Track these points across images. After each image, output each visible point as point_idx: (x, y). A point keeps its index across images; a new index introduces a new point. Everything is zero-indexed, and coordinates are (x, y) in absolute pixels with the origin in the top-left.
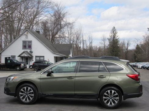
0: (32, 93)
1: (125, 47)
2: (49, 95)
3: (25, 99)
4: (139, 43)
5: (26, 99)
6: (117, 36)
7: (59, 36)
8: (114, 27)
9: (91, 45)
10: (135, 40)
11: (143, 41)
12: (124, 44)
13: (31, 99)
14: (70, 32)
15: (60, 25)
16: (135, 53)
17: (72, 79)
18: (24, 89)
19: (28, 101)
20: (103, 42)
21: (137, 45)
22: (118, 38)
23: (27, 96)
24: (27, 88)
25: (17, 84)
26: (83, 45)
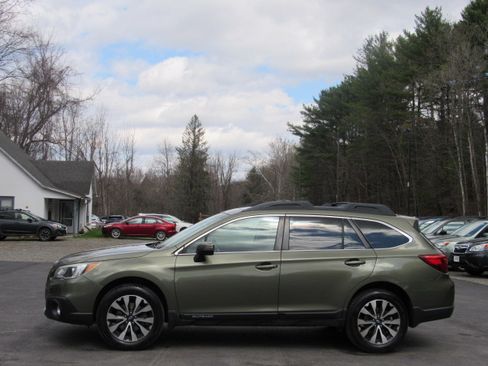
0: (148, 314)
1: (222, 174)
2: (201, 319)
3: (124, 333)
4: (258, 163)
5: (128, 335)
6: (204, 143)
7: (45, 136)
8: (196, 117)
9: (129, 166)
10: (250, 154)
11: (269, 158)
12: (219, 165)
13: (145, 332)
14: (68, 125)
15: (50, 103)
16: (248, 192)
17: (271, 268)
18: (121, 303)
19: (134, 338)
20: (164, 157)
21: (253, 170)
22: (207, 149)
23: (130, 324)
24: (132, 300)
25: (102, 287)
26: (107, 165)
